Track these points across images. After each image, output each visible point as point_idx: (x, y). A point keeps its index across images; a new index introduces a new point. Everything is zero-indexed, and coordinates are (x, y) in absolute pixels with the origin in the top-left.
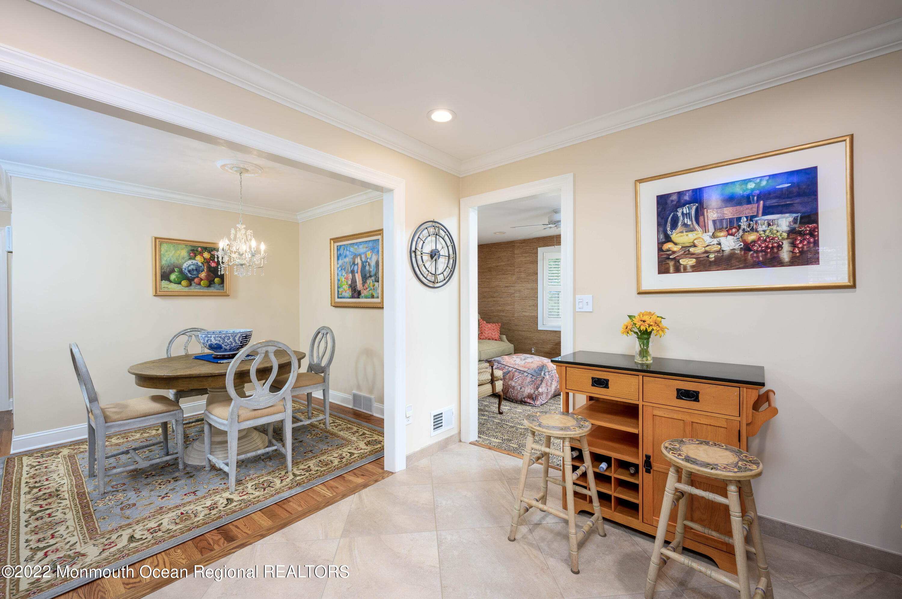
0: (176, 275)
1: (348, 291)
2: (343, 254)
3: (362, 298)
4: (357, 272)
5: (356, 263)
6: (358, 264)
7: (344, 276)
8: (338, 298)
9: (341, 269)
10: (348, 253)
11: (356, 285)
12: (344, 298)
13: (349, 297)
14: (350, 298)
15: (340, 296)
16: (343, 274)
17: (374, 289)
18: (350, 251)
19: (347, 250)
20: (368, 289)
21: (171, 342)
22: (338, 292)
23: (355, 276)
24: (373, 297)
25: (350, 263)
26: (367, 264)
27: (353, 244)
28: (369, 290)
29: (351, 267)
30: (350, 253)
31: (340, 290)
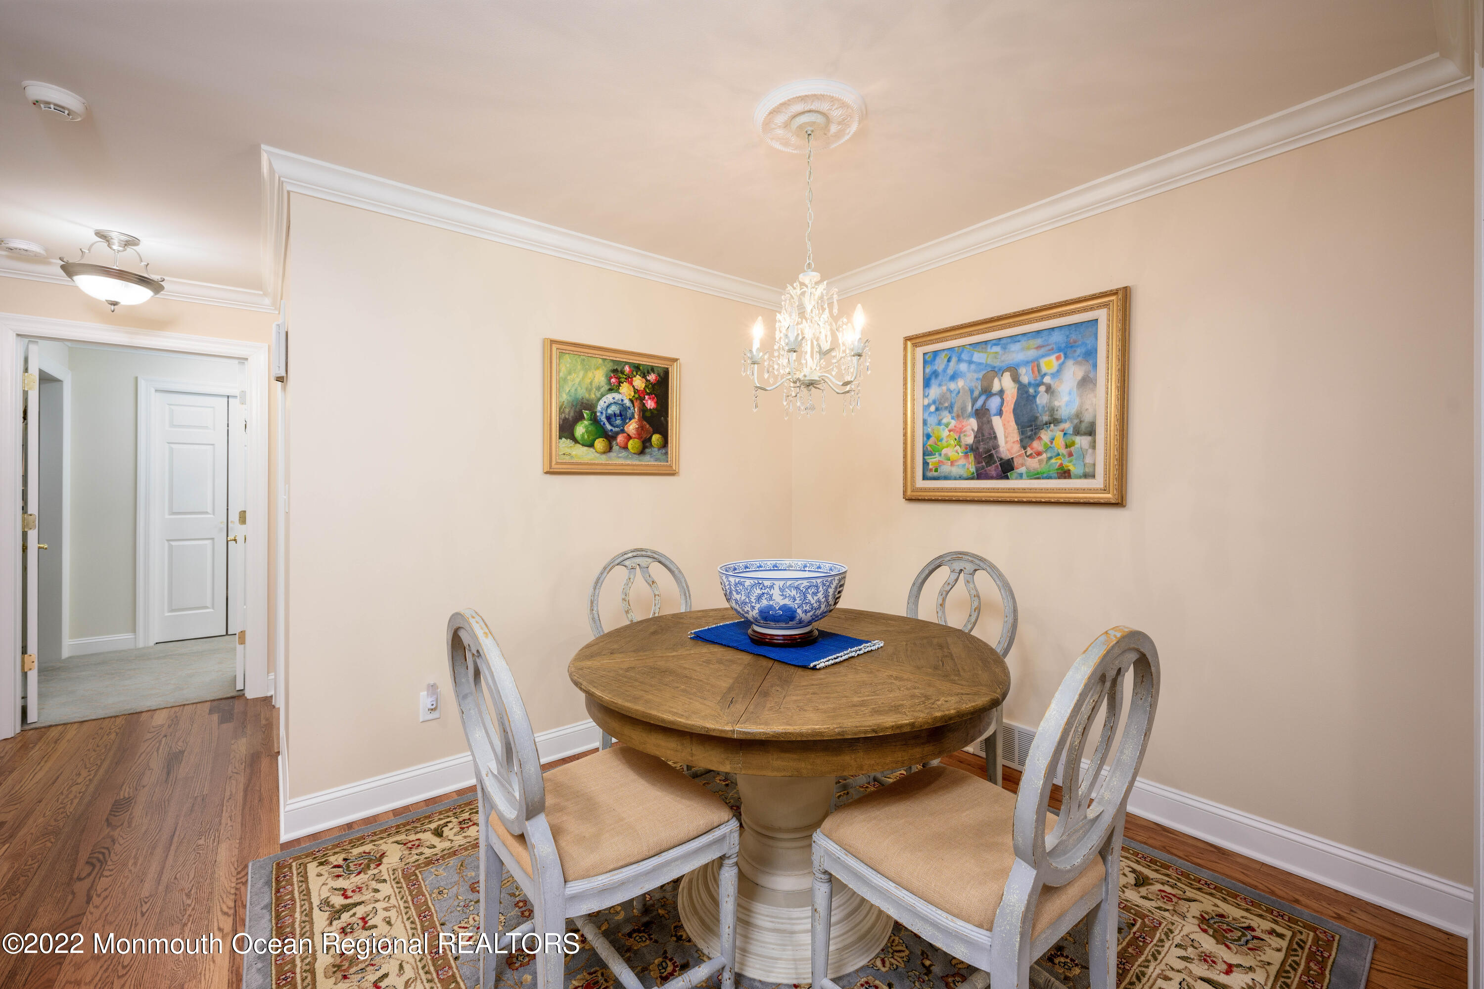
0: (586, 427)
1: (962, 462)
2: (945, 370)
4: (1000, 413)
5: (996, 387)
6: (1001, 392)
7: (947, 425)
8: (925, 478)
9: (937, 409)
10: (963, 367)
11: (996, 447)
12: (946, 478)
13: (970, 475)
14: (972, 478)
15: (930, 474)
16: (945, 421)
17: (1070, 455)
18: (970, 362)
19: (960, 360)
20: (1044, 456)
21: (598, 583)
22: (925, 464)
23: (990, 422)
24: (1065, 474)
25: (972, 392)
26: (1042, 389)
27: (986, 342)
28: (1051, 458)
29: (974, 401)
30: (973, 367)
31: (932, 461)
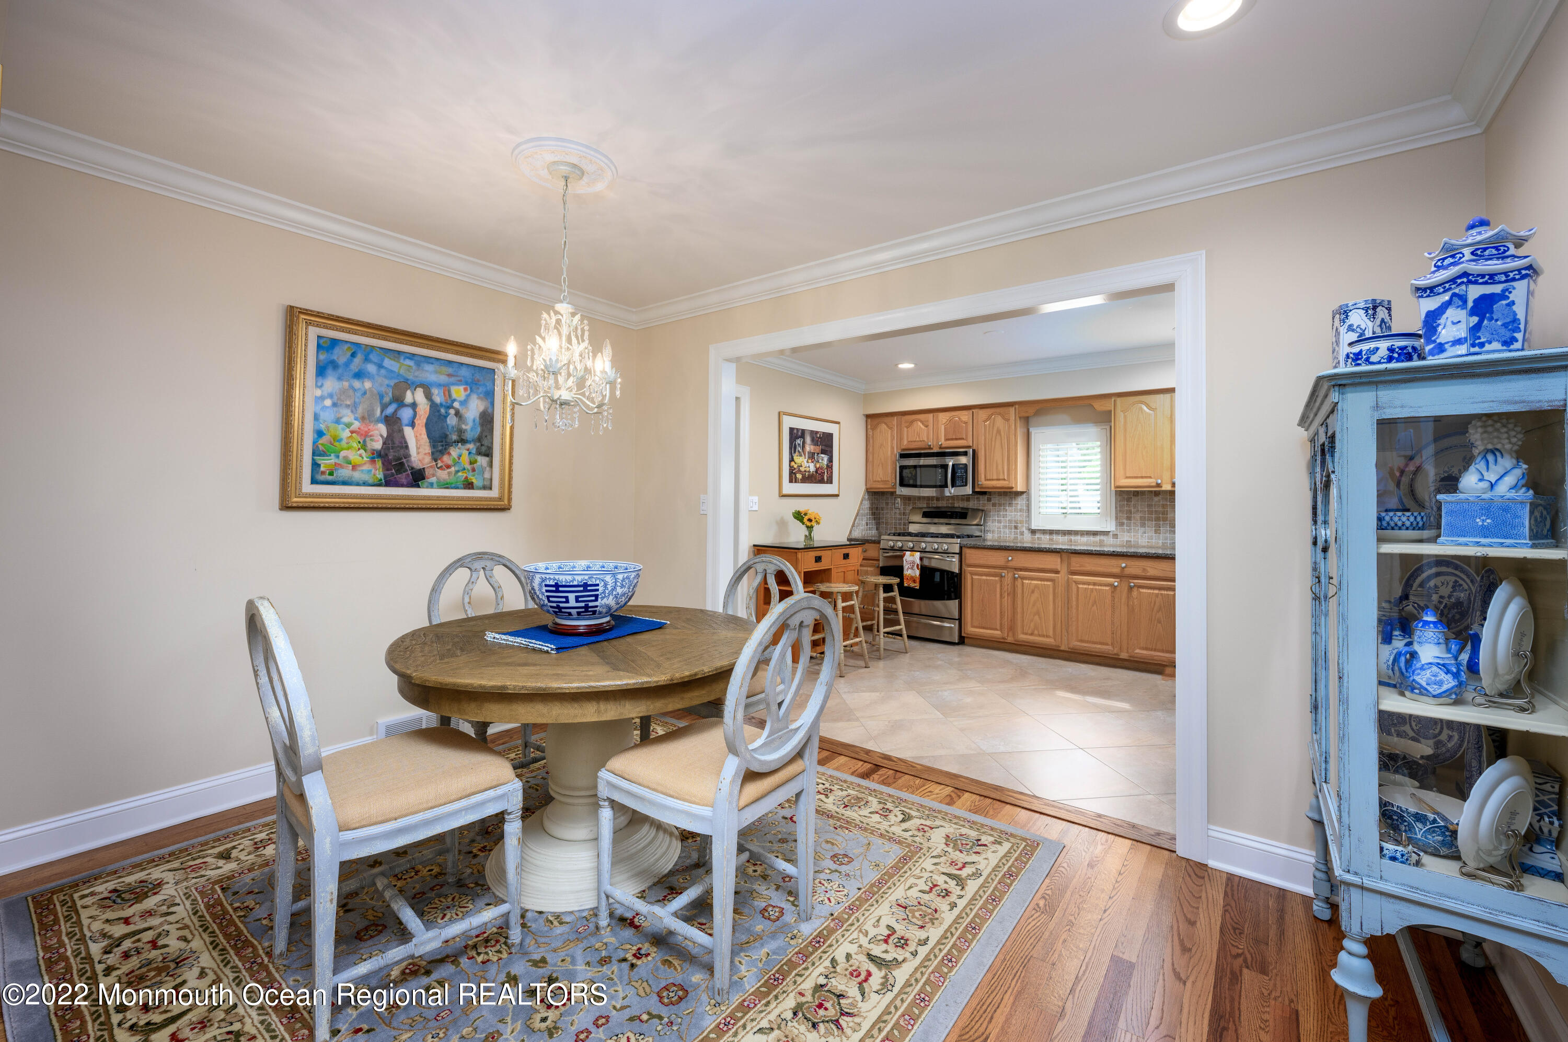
1: (367, 467)
2: (347, 365)
3: (431, 486)
4: (412, 425)
5: (409, 398)
6: (414, 405)
7: (348, 425)
8: (314, 481)
9: (335, 405)
10: (371, 368)
11: (407, 456)
12: (345, 483)
13: (376, 482)
14: (379, 485)
15: (322, 478)
16: (345, 420)
17: (474, 470)
18: (380, 366)
19: (367, 359)
20: (453, 469)
22: (315, 465)
23: (401, 431)
24: (469, 485)
25: (381, 397)
26: (452, 411)
27: (399, 353)
28: (457, 472)
29: (384, 407)
30: (383, 371)
31: (325, 463)
